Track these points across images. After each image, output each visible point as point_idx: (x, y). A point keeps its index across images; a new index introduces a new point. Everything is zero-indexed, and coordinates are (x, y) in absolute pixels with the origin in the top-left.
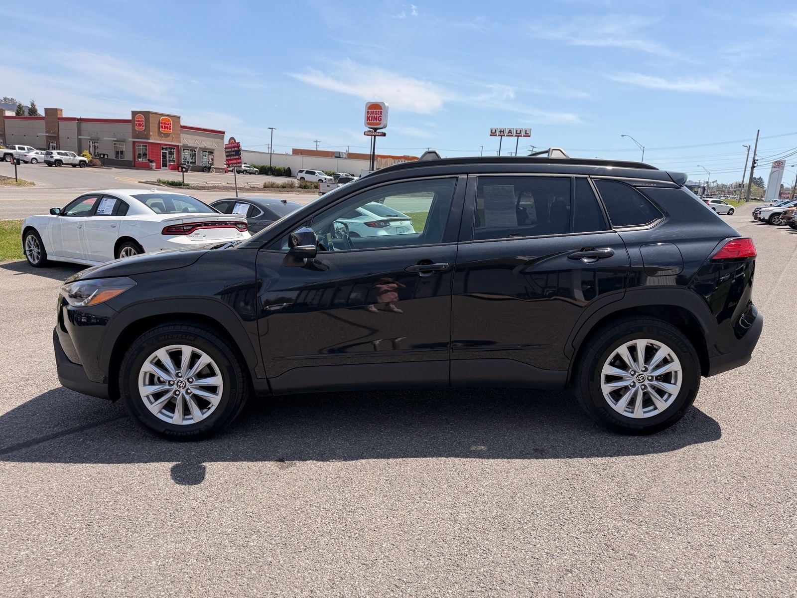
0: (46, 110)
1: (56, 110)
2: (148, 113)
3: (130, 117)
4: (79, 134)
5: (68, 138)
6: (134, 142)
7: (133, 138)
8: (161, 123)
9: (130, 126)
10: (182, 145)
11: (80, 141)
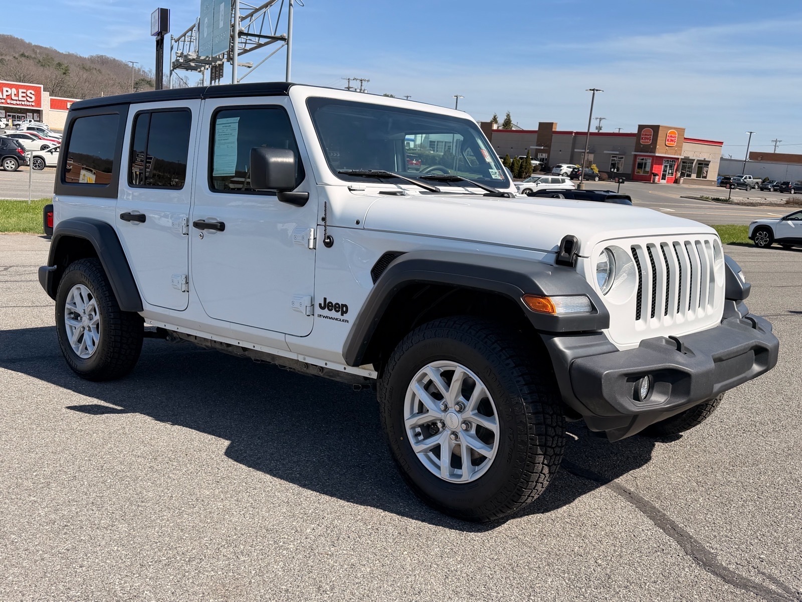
0: (540, 124)
1: (551, 124)
2: (658, 126)
3: (635, 131)
4: (574, 147)
5: (560, 151)
6: (636, 155)
7: (635, 152)
8: (669, 137)
9: (634, 139)
10: (683, 157)
11: (573, 153)
